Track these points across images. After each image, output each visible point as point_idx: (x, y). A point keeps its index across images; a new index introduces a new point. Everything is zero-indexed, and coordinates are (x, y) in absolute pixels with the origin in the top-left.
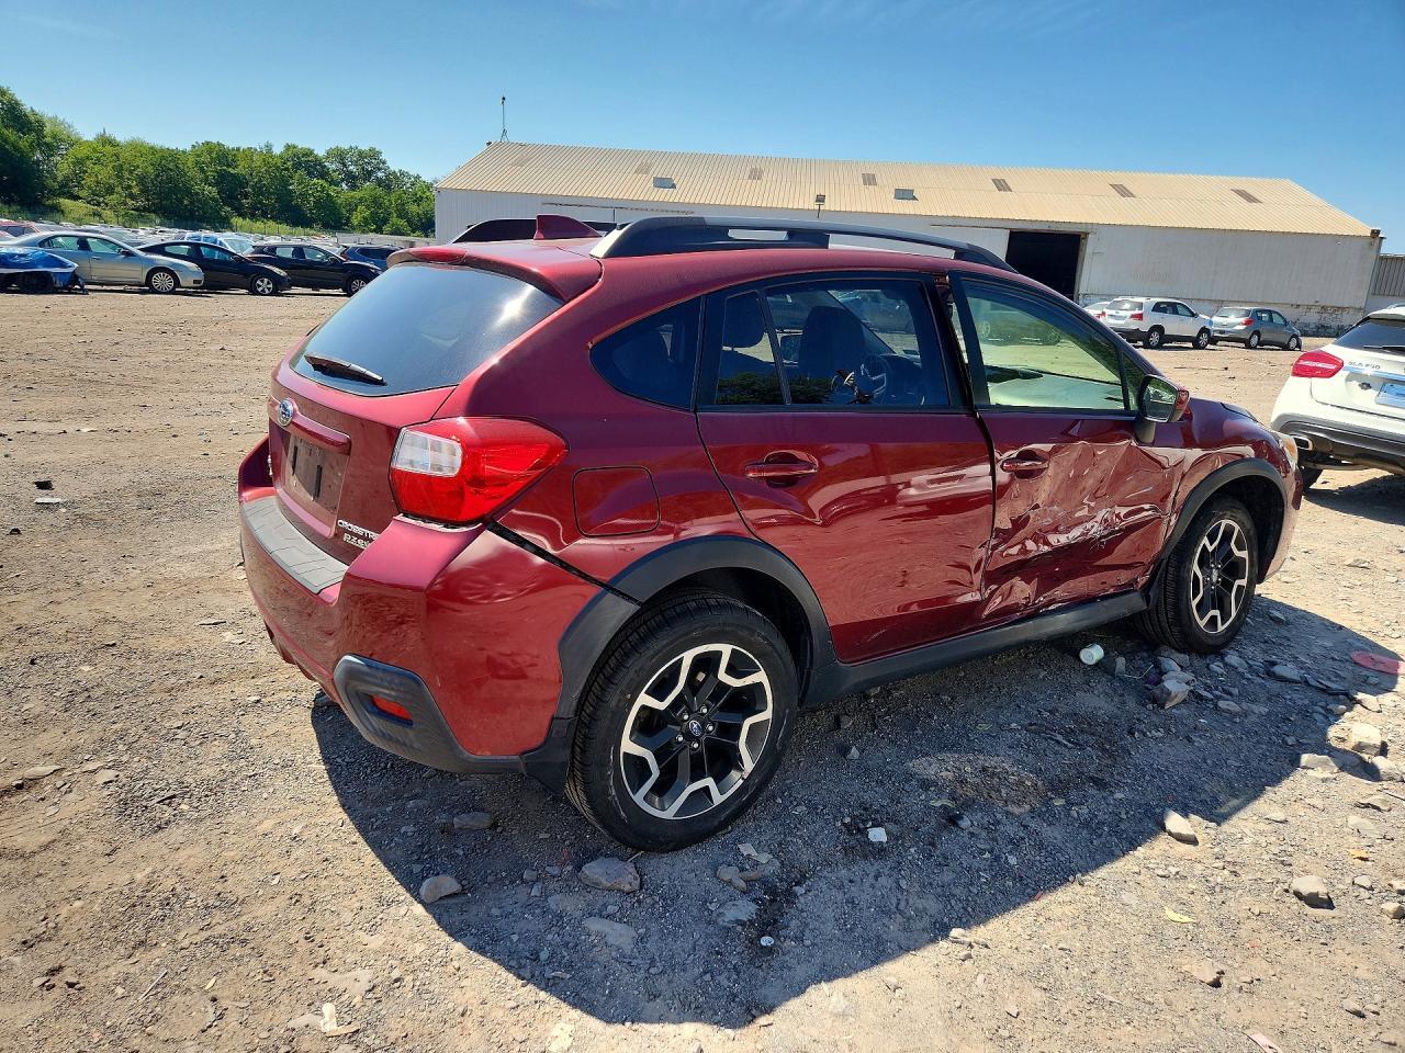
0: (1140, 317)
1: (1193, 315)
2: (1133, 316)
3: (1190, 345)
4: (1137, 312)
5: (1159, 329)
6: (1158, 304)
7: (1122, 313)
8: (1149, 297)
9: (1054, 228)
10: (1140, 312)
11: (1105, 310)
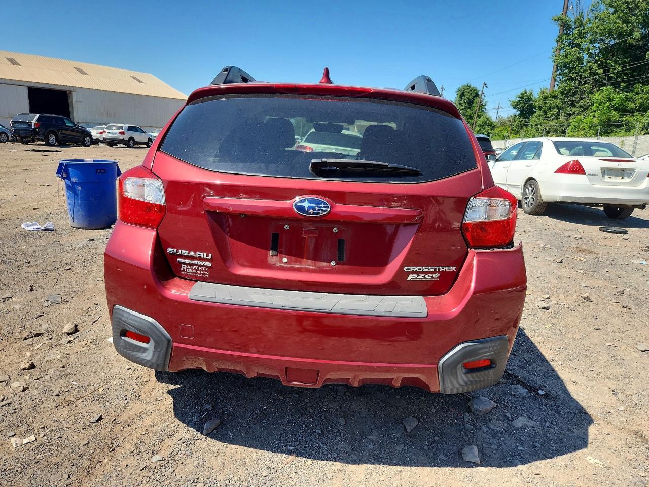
0: (123, 133)
1: (144, 132)
2: (120, 133)
3: (145, 146)
4: (121, 131)
5: (132, 139)
6: (129, 127)
7: (114, 132)
8: (125, 124)
9: (52, 87)
10: (122, 131)
11: (105, 130)
